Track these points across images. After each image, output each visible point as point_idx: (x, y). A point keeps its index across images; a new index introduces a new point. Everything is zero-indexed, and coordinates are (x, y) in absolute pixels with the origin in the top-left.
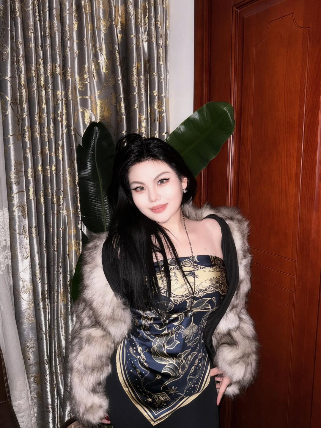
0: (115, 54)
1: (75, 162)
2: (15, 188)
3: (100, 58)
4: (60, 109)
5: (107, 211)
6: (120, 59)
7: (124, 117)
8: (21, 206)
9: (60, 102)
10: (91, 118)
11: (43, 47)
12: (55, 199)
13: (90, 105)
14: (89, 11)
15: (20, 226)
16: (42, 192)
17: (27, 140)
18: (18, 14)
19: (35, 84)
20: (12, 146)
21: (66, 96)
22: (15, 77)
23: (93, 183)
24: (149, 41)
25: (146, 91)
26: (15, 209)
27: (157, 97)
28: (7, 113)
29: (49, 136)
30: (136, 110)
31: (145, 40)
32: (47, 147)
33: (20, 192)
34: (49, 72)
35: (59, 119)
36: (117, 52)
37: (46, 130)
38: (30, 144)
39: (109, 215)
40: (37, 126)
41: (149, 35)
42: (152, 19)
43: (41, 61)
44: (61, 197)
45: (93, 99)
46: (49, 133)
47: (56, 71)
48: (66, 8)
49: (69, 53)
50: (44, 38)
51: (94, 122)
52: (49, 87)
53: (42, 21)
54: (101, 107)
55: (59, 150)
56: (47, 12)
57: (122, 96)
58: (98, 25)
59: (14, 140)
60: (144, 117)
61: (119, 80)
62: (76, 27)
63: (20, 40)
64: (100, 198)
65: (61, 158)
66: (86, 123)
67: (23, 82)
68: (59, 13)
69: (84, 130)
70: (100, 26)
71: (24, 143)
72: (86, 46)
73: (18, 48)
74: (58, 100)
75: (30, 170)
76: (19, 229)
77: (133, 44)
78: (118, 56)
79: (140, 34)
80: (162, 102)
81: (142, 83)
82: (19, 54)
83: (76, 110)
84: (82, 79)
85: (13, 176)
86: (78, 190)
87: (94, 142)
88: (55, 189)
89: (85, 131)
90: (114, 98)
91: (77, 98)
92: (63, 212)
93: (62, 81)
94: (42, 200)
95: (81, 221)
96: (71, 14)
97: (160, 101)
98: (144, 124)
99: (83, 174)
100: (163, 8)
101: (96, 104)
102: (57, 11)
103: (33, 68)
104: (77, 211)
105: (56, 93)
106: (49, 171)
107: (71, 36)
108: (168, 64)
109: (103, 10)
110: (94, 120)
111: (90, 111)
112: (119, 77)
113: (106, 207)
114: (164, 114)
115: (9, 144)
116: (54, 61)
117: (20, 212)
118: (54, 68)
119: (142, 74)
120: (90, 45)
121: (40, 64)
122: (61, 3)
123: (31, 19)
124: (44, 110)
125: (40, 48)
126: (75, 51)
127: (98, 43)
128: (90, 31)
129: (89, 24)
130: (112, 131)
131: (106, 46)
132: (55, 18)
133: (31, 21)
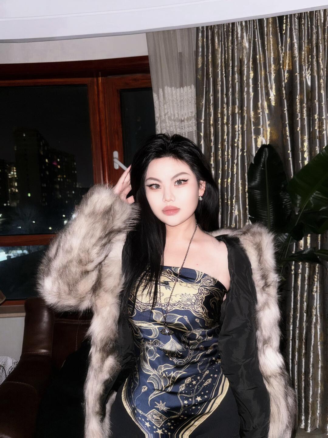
0: (282, 91)
1: (246, 175)
3: (271, 95)
4: (237, 138)
6: (286, 94)
7: (289, 138)
9: (237, 133)
10: (262, 142)
11: (227, 95)
12: (229, 202)
13: (262, 133)
17: (212, 162)
18: (211, 76)
19: (220, 122)
21: (242, 128)
22: (207, 119)
23: (260, 191)
24: (312, 75)
25: (308, 115)
27: (317, 120)
29: (228, 157)
31: (308, 75)
32: (226, 166)
34: (230, 112)
35: (236, 145)
36: (283, 89)
37: (226, 153)
40: (220, 152)
41: (312, 70)
42: (314, 57)
43: (225, 106)
44: (234, 201)
45: (264, 127)
46: (228, 155)
47: (235, 111)
49: (245, 96)
50: (228, 88)
51: (264, 145)
52: (230, 124)
53: (227, 77)
54: (271, 133)
55: (234, 167)
56: (231, 70)
57: (287, 122)
60: (306, 137)
61: (285, 111)
62: (252, 75)
63: (211, 93)
65: (235, 173)
66: (258, 146)
67: (212, 122)
68: (239, 68)
70: (271, 70)
72: (259, 88)
73: (210, 99)
74: (235, 131)
77: (297, 80)
78: (284, 92)
79: (303, 71)
80: (322, 124)
81: (305, 109)
82: (210, 103)
83: (249, 137)
84: (256, 113)
86: (247, 196)
88: (230, 195)
89: (256, 152)
90: (281, 125)
91: (251, 129)
92: (235, 212)
93: (239, 118)
95: (249, 219)
96: (248, 67)
98: (305, 144)
101: (267, 131)
102: (237, 67)
103: (219, 111)
104: (246, 212)
105: (235, 126)
106: (226, 183)
107: (248, 84)
109: (274, 58)
110: (264, 143)
111: (262, 137)
112: (285, 108)
113: (271, 211)
114: (324, 132)
116: (234, 103)
118: (234, 109)
119: (304, 103)
120: (263, 86)
121: (224, 108)
122: (241, 61)
123: (220, 77)
124: (225, 139)
125: (225, 96)
126: (251, 93)
127: (269, 84)
128: (263, 76)
129: (263, 71)
130: (279, 151)
131: (275, 85)
132: (236, 73)
133: (219, 79)
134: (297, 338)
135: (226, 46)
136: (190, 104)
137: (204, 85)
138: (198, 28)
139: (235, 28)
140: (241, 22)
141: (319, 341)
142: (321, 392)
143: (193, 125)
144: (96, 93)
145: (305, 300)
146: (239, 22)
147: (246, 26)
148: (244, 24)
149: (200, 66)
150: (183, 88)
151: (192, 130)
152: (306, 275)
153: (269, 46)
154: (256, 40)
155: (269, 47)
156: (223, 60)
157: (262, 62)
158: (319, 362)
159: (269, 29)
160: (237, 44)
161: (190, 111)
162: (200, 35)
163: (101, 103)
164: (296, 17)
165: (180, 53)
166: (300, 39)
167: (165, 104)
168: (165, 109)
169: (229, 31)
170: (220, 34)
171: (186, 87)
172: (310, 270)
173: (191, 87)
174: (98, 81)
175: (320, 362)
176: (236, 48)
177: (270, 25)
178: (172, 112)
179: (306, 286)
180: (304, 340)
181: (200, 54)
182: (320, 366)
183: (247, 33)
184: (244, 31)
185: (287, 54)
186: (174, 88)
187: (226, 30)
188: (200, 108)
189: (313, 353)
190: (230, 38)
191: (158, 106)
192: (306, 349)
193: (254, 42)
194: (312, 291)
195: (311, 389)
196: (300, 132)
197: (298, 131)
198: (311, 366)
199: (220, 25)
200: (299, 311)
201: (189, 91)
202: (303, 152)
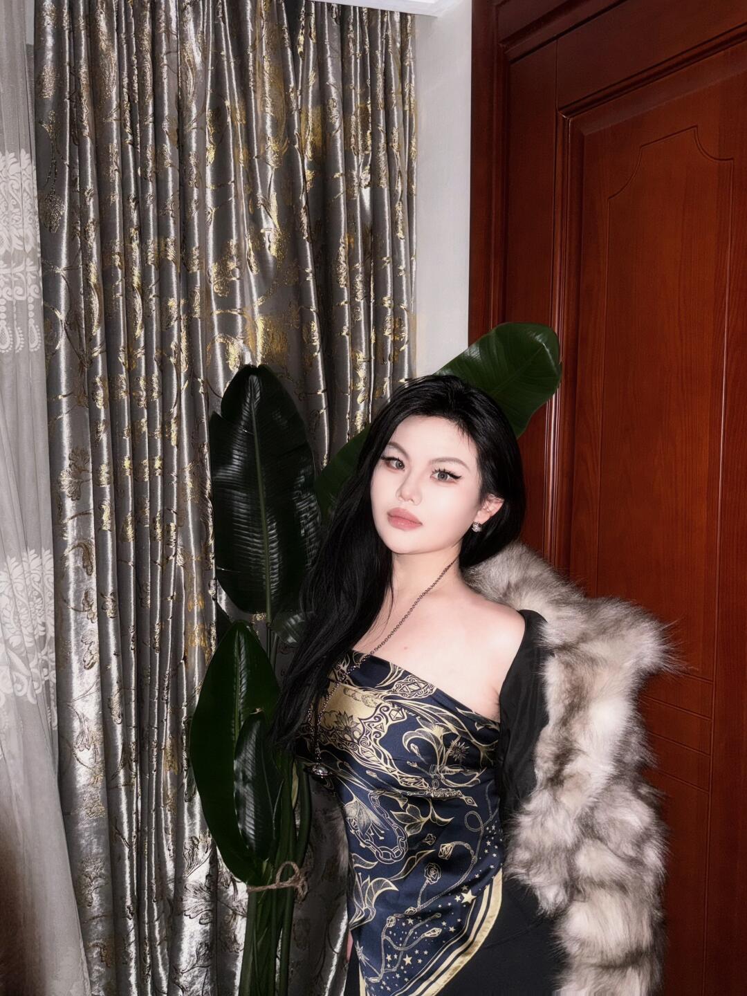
0: (299, 216)
1: (206, 450)
2: (69, 505)
3: (265, 225)
4: (175, 339)
5: (275, 556)
6: (309, 226)
7: (319, 355)
8: (82, 546)
9: (175, 324)
10: (242, 358)
11: (140, 201)
12: (159, 531)
13: (240, 330)
14: (241, 120)
15: (77, 592)
16: (130, 514)
17: (100, 404)
18: (86, 132)
19: (120, 284)
20: (65, 419)
21: (188, 309)
22: (78, 268)
23: (245, 495)
24: (374, 186)
25: (367, 297)
26: (70, 553)
27: (390, 311)
28: (57, 348)
29: (149, 396)
30: (345, 341)
31: (364, 183)
32: (144, 420)
33: (81, 514)
34: (151, 256)
35: (173, 360)
36: (302, 210)
37: (142, 383)
38: (106, 414)
39: (277, 566)
40: (123, 376)
41: (374, 172)
42: (379, 136)
43: (134, 233)
44: (173, 525)
45: (248, 315)
46: (149, 389)
47: (167, 255)
48: (190, 116)
49: (195, 215)
50: (142, 182)
51: (248, 366)
52: (151, 292)
53: (139, 145)
54: (266, 333)
55: (170, 426)
56: (151, 125)
57: (313, 308)
58: (262, 152)
59: (70, 405)
60: (362, 356)
61: (307, 275)
62: (211, 156)
63: (90, 186)
64: (260, 527)
65: (174, 443)
66: (231, 367)
67: (93, 279)
68: (175, 128)
69: (225, 384)
70: (265, 153)
71: (94, 413)
72: (232, 199)
73: (85, 204)
74: (170, 318)
75: (104, 469)
76: (77, 598)
77: (339, 192)
78: (305, 219)
79: (353, 168)
80: (401, 321)
81: (359, 279)
82: (88, 218)
83: (209, 339)
84: (223, 272)
85: (66, 480)
86: (210, 510)
87: (250, 408)
88: (159, 508)
89: (227, 385)
90: (295, 314)
91: (211, 314)
92: (176, 560)
93: (179, 276)
94: (130, 532)
95: (215, 579)
96: (201, 129)
97: (397, 320)
98: (362, 373)
99: (221, 474)
100: (404, 113)
101: (255, 327)
102: (170, 121)
103: (117, 249)
104: (207, 559)
105: (167, 303)
106: (147, 470)
107: (202, 177)
108: (414, 236)
109: (273, 119)
110: (248, 361)
111: (241, 341)
112: (307, 267)
113: (273, 548)
114: (405, 347)
115: (60, 413)
116: (162, 232)
117: (80, 558)
118: (162, 248)
119: (357, 261)
120: (243, 194)
121: (131, 240)
122: (181, 107)
124: (139, 340)
125: (132, 204)
126: (209, 209)
127: (260, 191)
128: (242, 165)
129: (242, 150)
130: (291, 387)
132: (167, 138)
133: (114, 146)
135: (134, 49)
136: (17, 211)
137: (64, 159)
143: (30, 282)
147: (194, 4)
149: (49, 92)
151: (23, 298)
153: (258, 80)
154: (223, 53)
155: (259, 84)
156: (125, 91)
157: (239, 123)
159: (258, 33)
160: (168, 53)
161: (16, 233)
164: (335, 16)
166: (345, 78)
169: (142, 6)
170: (115, 9)
173: (18, 157)
176: (165, 61)
177: (263, 23)
181: (49, 55)
183: (196, 26)
184: (189, 16)
185: (307, 113)
188: (52, 228)
190: (148, 27)
193: (217, 57)
196: (348, 339)
197: (344, 338)
202: (355, 394)
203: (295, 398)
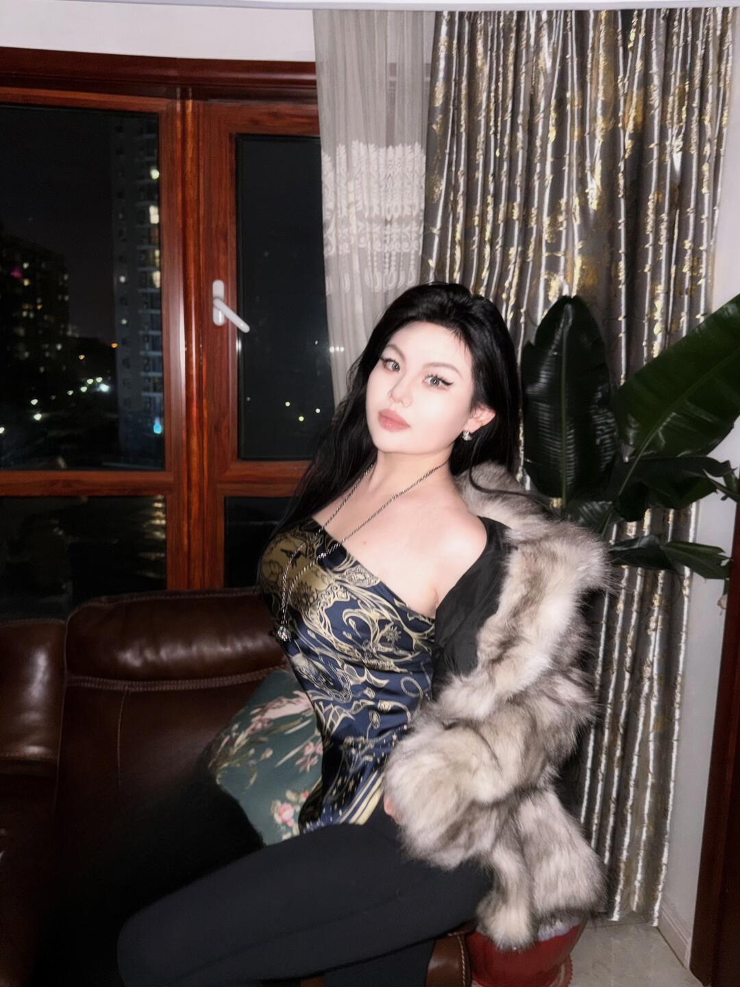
0: (616, 179)
3: (590, 185)
4: (510, 278)
6: (625, 187)
7: (623, 288)
9: (511, 267)
10: (561, 290)
11: (496, 176)
13: (562, 268)
14: (578, 105)
18: (463, 129)
19: (476, 238)
21: (523, 255)
22: (448, 228)
23: (548, 406)
24: (685, 151)
25: (670, 240)
27: (689, 252)
30: (646, 276)
31: (676, 150)
34: (501, 216)
35: (505, 296)
36: (620, 175)
41: (686, 140)
42: (693, 113)
43: (490, 199)
45: (569, 256)
47: (512, 216)
48: (539, 109)
49: (537, 184)
50: (499, 162)
51: (565, 297)
52: (497, 243)
53: (499, 134)
54: (582, 270)
56: (509, 119)
57: (622, 250)
58: (592, 129)
60: (660, 289)
61: (620, 224)
62: (552, 135)
63: (462, 168)
64: (561, 432)
66: (550, 298)
67: (458, 236)
68: (527, 119)
69: (543, 313)
70: (595, 130)
72: (566, 168)
73: (458, 181)
74: (508, 263)
77: (652, 158)
78: (621, 182)
79: (667, 139)
80: (700, 258)
81: (664, 226)
82: (459, 191)
83: (536, 276)
84: (554, 223)
87: (563, 332)
89: (545, 314)
90: (607, 254)
91: (541, 257)
93: (520, 230)
95: (523, 466)
96: (547, 118)
97: (695, 259)
98: (659, 304)
100: (719, 89)
101: (573, 265)
102: (524, 115)
103: (477, 212)
105: (509, 250)
107: (544, 155)
108: (719, 190)
109: (603, 103)
110: (566, 292)
111: (562, 277)
112: (620, 218)
113: (569, 450)
114: (702, 282)
116: (510, 197)
118: (509, 210)
119: (664, 212)
120: (575, 163)
121: (487, 205)
122: (532, 101)
123: (482, 133)
124: (483, 280)
125: (491, 178)
126: (547, 177)
127: (588, 160)
128: (576, 140)
129: (576, 129)
130: (597, 315)
131: (602, 164)
132: (520, 128)
133: (481, 138)
134: (607, 726)
135: (501, 63)
136: (409, 187)
137: (446, 148)
138: (438, 15)
139: (526, 24)
140: (539, 13)
141: (652, 731)
142: (648, 837)
143: (413, 238)
144: (179, 136)
145: (629, 644)
146: (533, 12)
147: (550, 22)
148: (544, 17)
149: (439, 102)
150: (394, 147)
151: (407, 251)
152: (636, 593)
153: (594, 74)
154: (568, 56)
155: (594, 76)
156: (492, 94)
157: (576, 109)
158: (648, 776)
159: (598, 36)
160: (527, 63)
161: (407, 202)
162: (444, 29)
163: (189, 163)
164: (662, 15)
165: (393, 66)
166: (666, 66)
167: (348, 180)
168: (348, 192)
169: (510, 29)
170: (490, 34)
171: (400, 145)
172: (644, 583)
173: (413, 149)
174: (184, 108)
175: (650, 776)
176: (524, 70)
177: (602, 27)
178: (366, 203)
179: (634, 615)
180: (621, 731)
181: (441, 75)
182: (649, 783)
183: (550, 38)
184: (545, 32)
185: (632, 97)
186: (373, 145)
187: (504, 25)
188: (433, 199)
189: (639, 756)
190: (512, 46)
191: (332, 185)
192: (623, 749)
193: (563, 60)
194: (647, 627)
195: (628, 831)
196: (649, 274)
197: (646, 274)
198: (632, 783)
199: (490, 12)
200: (615, 667)
201: (409, 157)
202: (652, 323)
203: (600, 323)
